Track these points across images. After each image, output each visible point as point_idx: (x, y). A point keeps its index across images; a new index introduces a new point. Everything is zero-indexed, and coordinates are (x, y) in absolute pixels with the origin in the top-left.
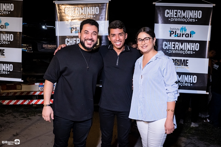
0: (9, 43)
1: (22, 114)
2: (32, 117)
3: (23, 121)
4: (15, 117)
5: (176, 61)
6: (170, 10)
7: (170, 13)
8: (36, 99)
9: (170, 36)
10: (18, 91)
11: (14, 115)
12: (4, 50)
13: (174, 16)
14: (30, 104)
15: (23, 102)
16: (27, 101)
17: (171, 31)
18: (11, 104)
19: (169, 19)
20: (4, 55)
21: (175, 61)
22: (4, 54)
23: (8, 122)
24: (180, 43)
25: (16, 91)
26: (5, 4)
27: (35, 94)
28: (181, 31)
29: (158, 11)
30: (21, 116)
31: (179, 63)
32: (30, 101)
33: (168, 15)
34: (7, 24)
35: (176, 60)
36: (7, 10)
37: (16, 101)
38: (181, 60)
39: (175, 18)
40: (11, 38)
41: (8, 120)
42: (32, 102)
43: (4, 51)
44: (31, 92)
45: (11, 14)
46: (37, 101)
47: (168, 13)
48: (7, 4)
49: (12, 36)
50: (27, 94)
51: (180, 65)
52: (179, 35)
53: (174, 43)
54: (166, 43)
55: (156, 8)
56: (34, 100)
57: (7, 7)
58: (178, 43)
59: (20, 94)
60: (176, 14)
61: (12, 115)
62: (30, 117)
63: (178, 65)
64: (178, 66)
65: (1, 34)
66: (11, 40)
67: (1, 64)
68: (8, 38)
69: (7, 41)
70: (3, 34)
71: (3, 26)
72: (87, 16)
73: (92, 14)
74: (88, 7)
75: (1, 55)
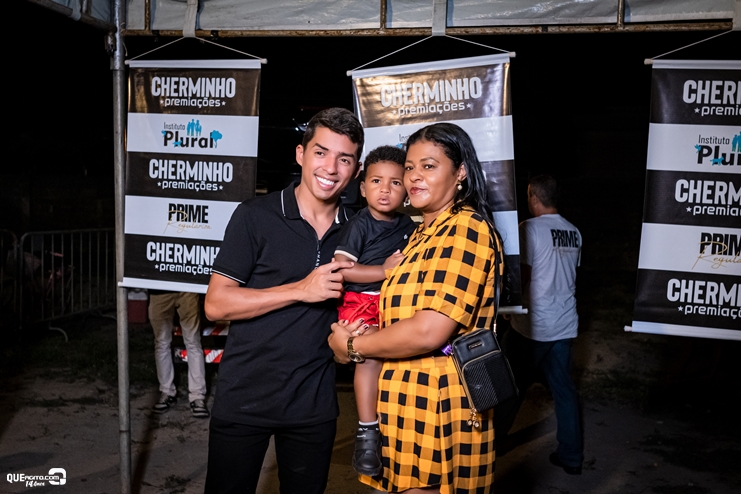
0: (221, 188)
5: (718, 239)
6: (700, 83)
7: (700, 92)
9: (700, 161)
12: (207, 207)
13: (713, 101)
17: (703, 147)
19: (697, 110)
20: (206, 222)
21: (715, 240)
22: (206, 218)
24: (731, 184)
26: (213, 79)
28: (734, 146)
29: (660, 86)
31: (728, 248)
33: (693, 96)
34: (215, 136)
35: (716, 235)
36: (217, 96)
38: (734, 237)
39: (716, 105)
40: (225, 173)
43: (206, 211)
45: (228, 108)
47: (692, 91)
48: (218, 79)
49: (228, 168)
51: (731, 254)
52: (728, 160)
53: (712, 183)
54: (685, 182)
55: (655, 76)
57: (218, 87)
58: (724, 184)
60: (718, 92)
63: (725, 253)
64: (722, 256)
65: (201, 163)
66: (226, 180)
67: (198, 247)
68: (217, 175)
69: (215, 183)
70: (205, 163)
71: (206, 140)
72: (447, 107)
73: (461, 101)
74: (447, 81)
75: (199, 221)
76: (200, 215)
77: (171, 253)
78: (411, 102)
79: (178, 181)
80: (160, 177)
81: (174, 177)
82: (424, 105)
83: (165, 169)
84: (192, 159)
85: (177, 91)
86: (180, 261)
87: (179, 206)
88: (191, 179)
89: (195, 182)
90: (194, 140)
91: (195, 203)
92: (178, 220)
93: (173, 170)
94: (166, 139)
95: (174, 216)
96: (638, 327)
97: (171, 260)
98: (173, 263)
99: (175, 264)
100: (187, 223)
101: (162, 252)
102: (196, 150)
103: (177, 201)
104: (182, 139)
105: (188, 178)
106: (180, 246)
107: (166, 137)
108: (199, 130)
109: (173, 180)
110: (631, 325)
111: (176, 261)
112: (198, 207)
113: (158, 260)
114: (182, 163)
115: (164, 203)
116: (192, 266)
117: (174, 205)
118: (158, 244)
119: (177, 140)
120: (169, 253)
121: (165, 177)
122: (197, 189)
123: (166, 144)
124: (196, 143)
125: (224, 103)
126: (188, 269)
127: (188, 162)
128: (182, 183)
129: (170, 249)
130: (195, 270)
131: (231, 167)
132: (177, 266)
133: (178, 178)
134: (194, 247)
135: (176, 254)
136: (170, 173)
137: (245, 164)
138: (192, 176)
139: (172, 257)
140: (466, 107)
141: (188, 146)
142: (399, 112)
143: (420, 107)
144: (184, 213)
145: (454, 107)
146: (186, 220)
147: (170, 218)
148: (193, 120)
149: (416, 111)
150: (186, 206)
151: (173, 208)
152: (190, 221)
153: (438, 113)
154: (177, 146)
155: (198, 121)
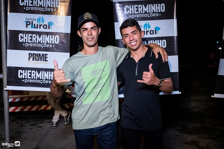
0: (54, 46)
1: (29, 122)
2: (41, 124)
3: (34, 129)
4: (22, 125)
10: (25, 96)
11: (19, 123)
12: (47, 55)
14: (39, 110)
15: (30, 108)
16: (36, 106)
18: (17, 111)
20: (47, 61)
22: (47, 59)
23: (18, 132)
25: (22, 96)
27: (45, 99)
30: (28, 124)
32: (39, 107)
34: (51, 24)
36: (51, 7)
37: (22, 107)
40: (56, 40)
41: (16, 129)
42: (40, 108)
43: (47, 56)
44: (40, 97)
46: (46, 106)
49: (57, 38)
50: (35, 99)
56: (43, 105)
57: (52, 3)
59: (27, 99)
61: (17, 123)
62: (39, 125)
65: (44, 35)
66: (56, 43)
67: (43, 72)
68: (52, 40)
69: (50, 44)
70: (46, 36)
71: (46, 25)
72: (151, 15)
73: (157, 13)
74: (152, 5)
75: (43, 61)
76: (44, 58)
77: (30, 74)
78: (137, 13)
79: (33, 43)
80: (24, 41)
81: (31, 42)
82: (142, 14)
83: (27, 38)
84: (40, 34)
85: (32, 3)
86: (35, 78)
87: (34, 54)
88: (39, 42)
89: (41, 44)
90: (40, 25)
91: (41, 53)
92: (33, 60)
93: (31, 38)
94: (27, 25)
95: (31, 59)
96: (216, 96)
97: (30, 78)
98: (31, 79)
99: (32, 79)
100: (38, 61)
101: (26, 74)
102: (42, 30)
103: (32, 52)
104: (35, 25)
105: (38, 42)
106: (34, 72)
107: (27, 23)
108: (43, 21)
109: (30, 43)
110: (214, 95)
111: (32, 78)
112: (43, 55)
113: (24, 77)
114: (35, 35)
115: (26, 53)
116: (40, 80)
117: (31, 54)
118: (24, 71)
119: (32, 25)
120: (29, 74)
121: (27, 41)
122: (42, 47)
123: (27, 27)
124: (42, 27)
125: (55, 10)
126: (38, 81)
127: (37, 35)
128: (35, 44)
129: (30, 73)
130: (42, 81)
131: (58, 37)
132: (33, 80)
133: (33, 42)
134: (41, 72)
135: (32, 75)
136: (29, 40)
137: (65, 36)
138: (40, 41)
139: (30, 76)
140: (159, 15)
141: (37, 28)
142: (132, 16)
143: (141, 15)
144: (36, 57)
145: (154, 15)
146: (37, 60)
147: (29, 60)
148: (40, 17)
149: (139, 16)
150: (37, 54)
151: (30, 55)
152: (39, 60)
153: (148, 17)
154: (32, 28)
155: (42, 17)
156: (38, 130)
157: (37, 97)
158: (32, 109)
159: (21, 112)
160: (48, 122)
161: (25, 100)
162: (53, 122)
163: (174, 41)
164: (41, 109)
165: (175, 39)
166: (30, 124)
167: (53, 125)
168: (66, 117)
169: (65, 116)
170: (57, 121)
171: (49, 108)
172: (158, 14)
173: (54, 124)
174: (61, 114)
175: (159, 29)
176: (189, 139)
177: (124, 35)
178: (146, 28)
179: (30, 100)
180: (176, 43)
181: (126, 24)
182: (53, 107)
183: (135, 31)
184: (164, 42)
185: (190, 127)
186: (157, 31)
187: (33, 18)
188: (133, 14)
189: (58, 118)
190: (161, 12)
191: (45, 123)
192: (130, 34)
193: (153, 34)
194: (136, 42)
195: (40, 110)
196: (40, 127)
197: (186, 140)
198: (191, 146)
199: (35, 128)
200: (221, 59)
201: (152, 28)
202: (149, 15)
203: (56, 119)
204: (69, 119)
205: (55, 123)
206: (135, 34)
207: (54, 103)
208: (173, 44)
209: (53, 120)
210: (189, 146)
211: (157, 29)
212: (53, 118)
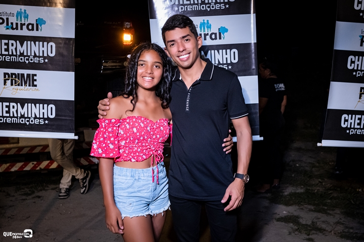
0: (46, 61)
1: (21, 189)
2: (40, 192)
4: (8, 195)
8: (48, 160)
9: (361, 45)
10: (12, 146)
12: (36, 75)
15: (22, 166)
16: (31, 163)
19: (361, 14)
20: (36, 86)
22: (35, 83)
25: (7, 146)
27: (46, 151)
30: (19, 193)
32: (36, 164)
33: (360, 5)
37: (8, 165)
40: (50, 50)
42: (39, 165)
43: (35, 78)
44: (38, 147)
46: (50, 166)
49: (51, 46)
50: (29, 150)
54: (353, 57)
56: (43, 161)
59: (17, 151)
62: (37, 194)
65: (29, 42)
66: (50, 55)
67: (30, 105)
68: (43, 51)
69: (41, 57)
70: (32, 42)
71: (33, 25)
72: (213, 7)
73: (222, 3)
75: (29, 86)
76: (31, 81)
77: (7, 109)
78: (188, 2)
79: (10, 56)
81: (7, 53)
82: (197, 4)
84: (22, 39)
86: (16, 115)
87: (12, 74)
88: (22, 54)
89: (25, 56)
90: (22, 25)
91: (26, 72)
92: (12, 84)
93: (6, 47)
95: (9, 82)
96: (325, 143)
97: (8, 115)
98: (10, 117)
99: (11, 117)
102: (25, 32)
103: (10, 71)
104: (12, 23)
105: (18, 54)
106: (15, 104)
108: (27, 17)
109: (6, 55)
110: (321, 143)
111: (12, 115)
112: (28, 75)
114: (14, 42)
116: (25, 118)
117: (8, 74)
119: (7, 24)
120: (5, 109)
122: (27, 62)
124: (25, 27)
126: (22, 121)
127: (18, 42)
128: (14, 57)
129: (7, 106)
130: (28, 121)
131: (54, 45)
132: (13, 119)
133: (10, 53)
134: (26, 104)
135: (12, 110)
136: (3, 50)
137: (65, 43)
138: (22, 52)
139: (8, 112)
140: (225, 7)
141: (17, 29)
142: (180, 8)
143: (195, 6)
144: (17, 79)
145: (217, 7)
146: (19, 85)
147: (5, 84)
148: (21, 9)
149: (192, 9)
150: (18, 74)
151: (7, 76)
152: (22, 85)
153: (206, 10)
154: (8, 29)
155: (25, 10)
156: (34, 202)
157: (34, 147)
158: (24, 168)
159: (7, 172)
160: (53, 189)
161: (12, 152)
162: (61, 189)
163: (251, 51)
164: (40, 168)
165: (253, 47)
166: (23, 193)
167: (61, 193)
168: (83, 180)
169: (82, 178)
170: (68, 187)
171: (54, 166)
172: (225, 5)
173: (63, 191)
174: (74, 175)
175: (226, 30)
176: (285, 212)
177: (168, 42)
178: (204, 28)
179: (21, 153)
180: (253, 55)
181: (172, 22)
182: (60, 163)
183: (188, 35)
184: (234, 52)
185: (286, 194)
186: (222, 35)
187: (9, 12)
188: (182, 5)
189: (69, 182)
190: (229, 3)
191: (47, 190)
192: (179, 41)
193: (216, 38)
194: (188, 55)
195: (38, 168)
196: (39, 197)
197: (279, 214)
198: (287, 224)
199: (29, 199)
200: (331, 82)
201: (215, 29)
202: (209, 7)
203: (65, 183)
204: (87, 183)
205: (65, 189)
206: (187, 40)
207: (62, 157)
208: (249, 57)
209: (60, 185)
210: (283, 223)
211: (222, 31)
212: (62, 181)
